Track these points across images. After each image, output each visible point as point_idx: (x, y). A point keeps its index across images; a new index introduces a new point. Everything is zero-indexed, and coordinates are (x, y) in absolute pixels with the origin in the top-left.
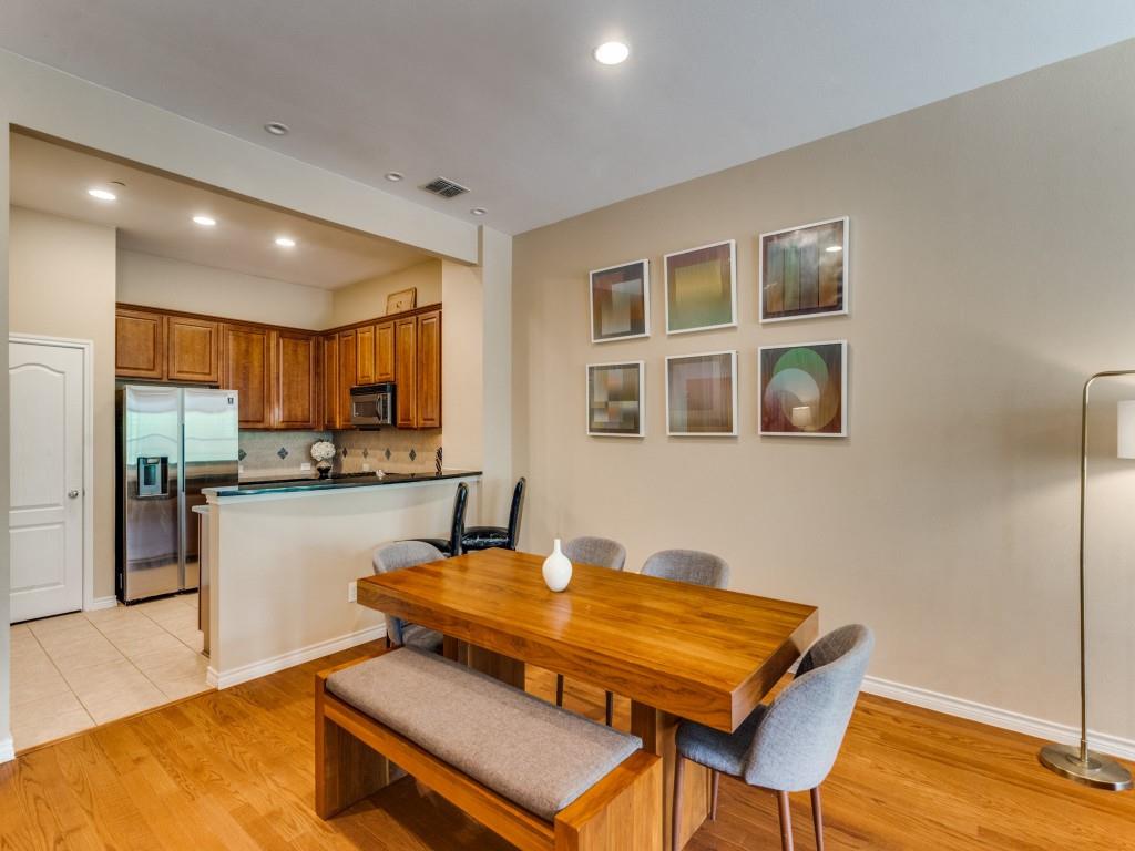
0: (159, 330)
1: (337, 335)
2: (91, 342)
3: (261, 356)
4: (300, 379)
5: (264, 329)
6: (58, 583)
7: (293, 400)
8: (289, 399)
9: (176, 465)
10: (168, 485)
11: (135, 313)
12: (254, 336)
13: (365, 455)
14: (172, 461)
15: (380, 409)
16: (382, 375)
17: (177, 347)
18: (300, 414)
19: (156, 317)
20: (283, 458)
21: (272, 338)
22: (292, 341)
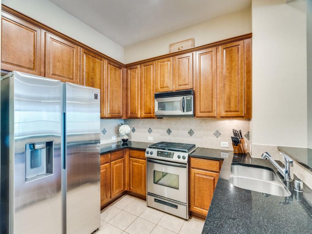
0: (38, 39)
3: (100, 73)
4: (117, 89)
11: (18, 20)
12: (97, 60)
17: (52, 56)
19: (36, 29)
20: (104, 134)
21: (105, 63)
22: (114, 67)
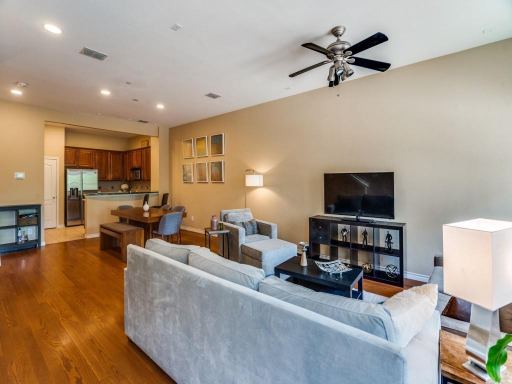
0: (76, 153)
1: (128, 153)
2: (58, 157)
3: (105, 159)
4: (117, 166)
5: (106, 151)
8: (114, 171)
11: (70, 149)
12: (104, 153)
14: (79, 190)
15: (137, 175)
16: (138, 165)
17: (81, 157)
18: (117, 176)
19: (75, 149)
21: (109, 154)
22: (115, 155)
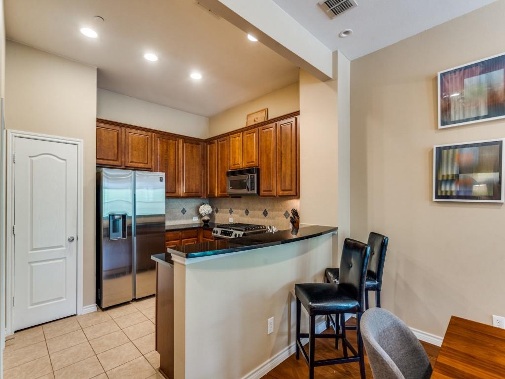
0: (120, 136)
1: (216, 141)
2: (82, 140)
3: (174, 153)
4: (194, 167)
5: (176, 137)
6: (62, 298)
7: (190, 180)
8: (189, 179)
9: (131, 217)
10: (126, 230)
11: (107, 126)
12: (171, 141)
13: (231, 212)
15: (249, 184)
16: (248, 163)
17: (130, 147)
18: (194, 188)
19: (118, 128)
20: (184, 214)
21: (180, 143)
22: (190, 145)
